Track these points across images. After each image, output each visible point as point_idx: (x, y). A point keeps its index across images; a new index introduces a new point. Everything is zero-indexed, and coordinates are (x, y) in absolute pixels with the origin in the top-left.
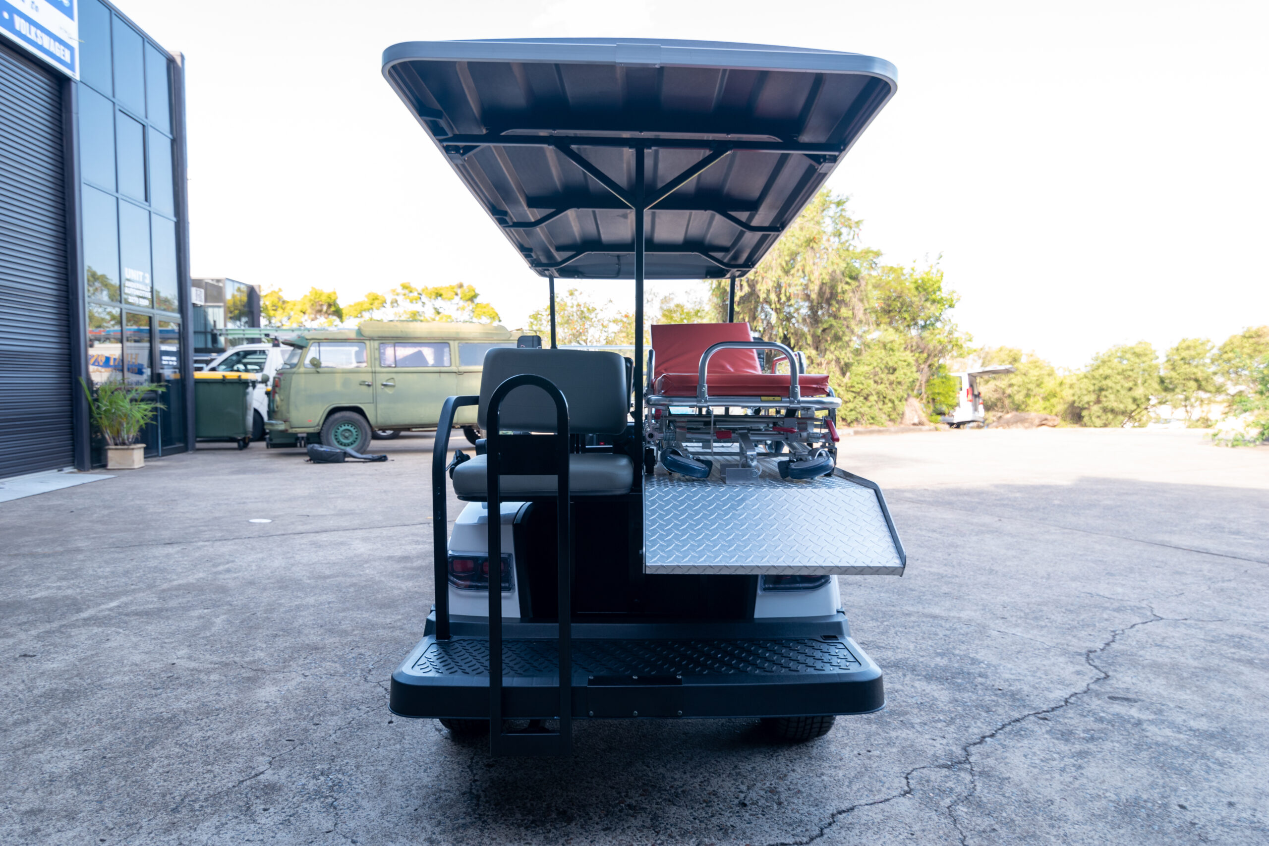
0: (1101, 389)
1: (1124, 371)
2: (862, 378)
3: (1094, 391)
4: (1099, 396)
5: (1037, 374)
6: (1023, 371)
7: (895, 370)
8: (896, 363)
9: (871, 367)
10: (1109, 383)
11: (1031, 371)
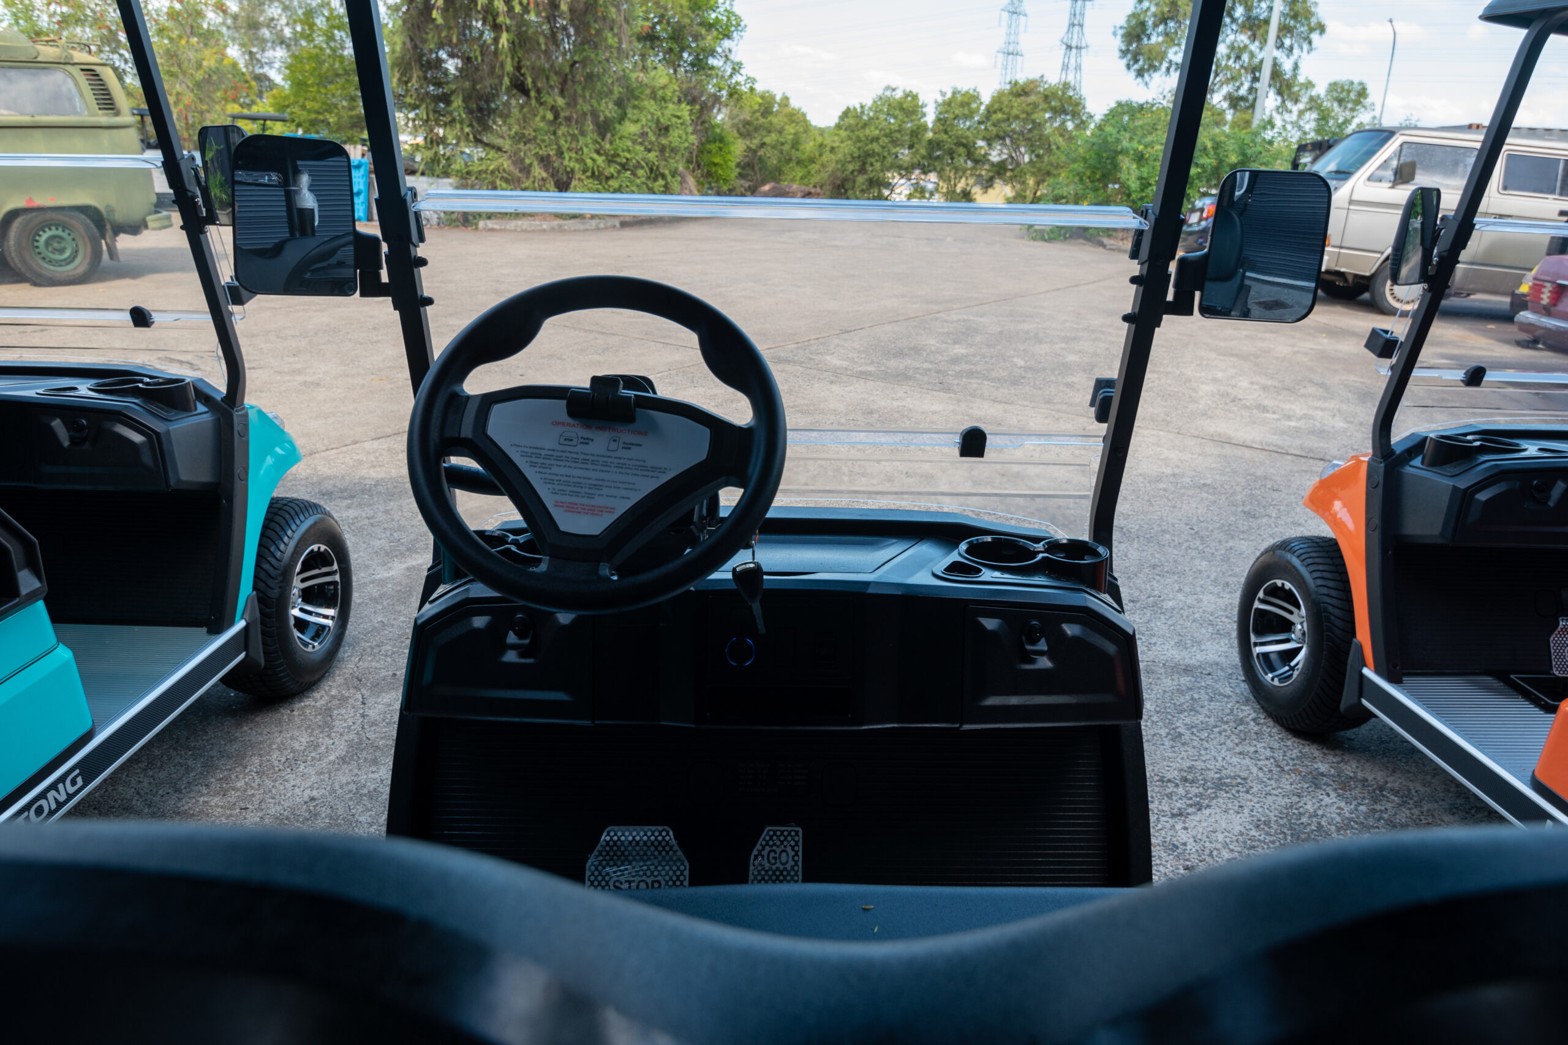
0: (868, 155)
1: (891, 132)
2: (629, 143)
3: (859, 157)
4: (864, 164)
5: (792, 131)
6: (778, 127)
7: (667, 129)
8: (669, 120)
9: (639, 125)
10: (876, 147)
11: (787, 127)
